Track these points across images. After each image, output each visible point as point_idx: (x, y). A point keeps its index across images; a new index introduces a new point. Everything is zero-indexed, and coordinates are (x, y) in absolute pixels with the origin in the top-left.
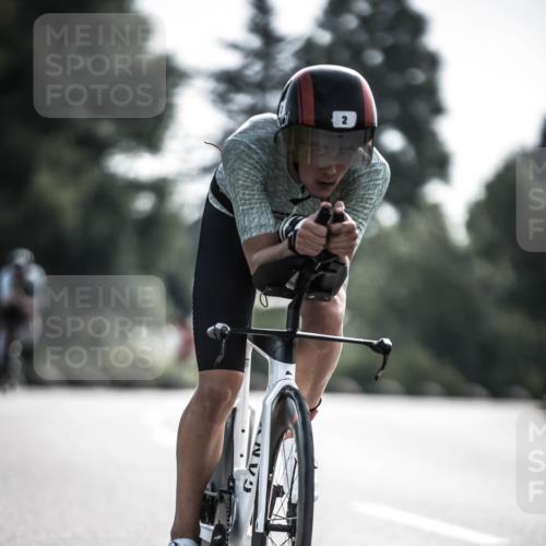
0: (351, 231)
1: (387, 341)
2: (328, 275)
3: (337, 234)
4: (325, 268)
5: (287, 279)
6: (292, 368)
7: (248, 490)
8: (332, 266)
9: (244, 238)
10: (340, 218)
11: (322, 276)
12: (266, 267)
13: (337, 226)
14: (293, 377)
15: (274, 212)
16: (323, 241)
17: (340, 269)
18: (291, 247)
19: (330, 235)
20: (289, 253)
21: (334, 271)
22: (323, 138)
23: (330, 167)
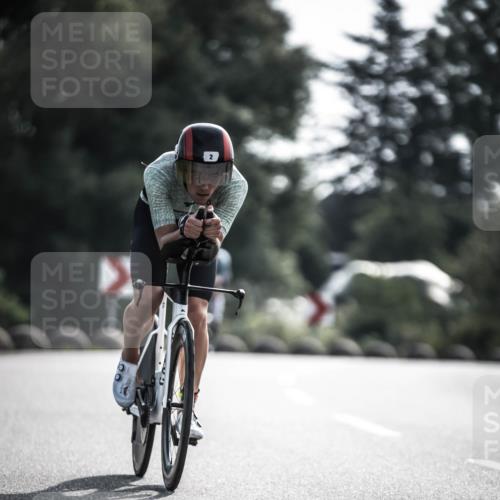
0: (217, 224)
1: (242, 291)
2: (206, 250)
3: (209, 225)
4: (203, 246)
5: (182, 253)
6: (186, 307)
7: (161, 384)
8: (208, 245)
9: (156, 227)
10: (210, 215)
11: (202, 251)
12: (168, 245)
13: (209, 220)
14: (186, 313)
15: (175, 211)
16: (201, 230)
17: (213, 247)
18: (182, 233)
19: (205, 226)
20: (181, 237)
21: (209, 248)
22: (199, 167)
23: (204, 185)
